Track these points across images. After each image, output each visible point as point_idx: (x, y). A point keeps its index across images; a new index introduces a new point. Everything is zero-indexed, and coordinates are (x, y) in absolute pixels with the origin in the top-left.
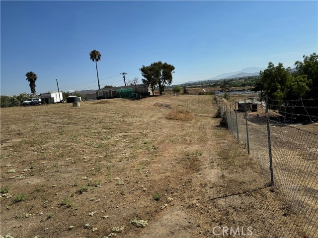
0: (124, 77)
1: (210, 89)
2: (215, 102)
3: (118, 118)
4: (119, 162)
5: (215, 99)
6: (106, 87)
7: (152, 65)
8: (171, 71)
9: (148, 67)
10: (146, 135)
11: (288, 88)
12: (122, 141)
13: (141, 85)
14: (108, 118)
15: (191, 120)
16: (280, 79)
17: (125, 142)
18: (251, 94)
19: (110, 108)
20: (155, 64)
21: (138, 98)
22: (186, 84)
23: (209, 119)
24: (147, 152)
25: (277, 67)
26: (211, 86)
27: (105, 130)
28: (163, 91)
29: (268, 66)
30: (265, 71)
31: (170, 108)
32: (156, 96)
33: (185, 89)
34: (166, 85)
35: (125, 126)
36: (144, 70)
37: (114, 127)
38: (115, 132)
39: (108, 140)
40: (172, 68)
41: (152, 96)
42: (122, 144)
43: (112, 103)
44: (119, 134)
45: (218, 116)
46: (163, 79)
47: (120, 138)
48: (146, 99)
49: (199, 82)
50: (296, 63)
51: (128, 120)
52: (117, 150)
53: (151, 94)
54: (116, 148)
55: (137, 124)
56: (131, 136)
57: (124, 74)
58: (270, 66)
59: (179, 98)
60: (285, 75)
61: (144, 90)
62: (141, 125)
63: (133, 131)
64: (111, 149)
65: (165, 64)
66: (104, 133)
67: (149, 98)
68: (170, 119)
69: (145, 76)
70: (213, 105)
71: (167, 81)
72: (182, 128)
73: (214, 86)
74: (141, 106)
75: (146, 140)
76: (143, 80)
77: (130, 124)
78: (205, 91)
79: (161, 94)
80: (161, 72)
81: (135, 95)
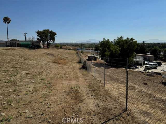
0: (25, 35)
1: (74, 47)
2: (77, 54)
3: (21, 60)
4: (25, 95)
5: (77, 53)
6: (13, 40)
7: (43, 30)
8: (55, 35)
9: (41, 32)
10: (41, 73)
11: (111, 51)
12: (25, 77)
13: (36, 41)
14: (14, 60)
15: (67, 64)
16: (108, 46)
17: (28, 78)
18: (93, 52)
19: (16, 53)
20: (45, 30)
21: (34, 49)
22: (61, 43)
23: (76, 64)
24: (45, 86)
25: (107, 41)
26: (74, 46)
27: (12, 69)
28: (49, 46)
29: (103, 39)
30: (102, 42)
31: (54, 56)
32: (45, 48)
33: (61, 46)
34: (51, 43)
35: (26, 66)
36: (38, 33)
37: (19, 67)
38: (19, 70)
39: (15, 77)
40: (55, 34)
41: (42, 48)
42: (25, 80)
43: (16, 50)
44: (23, 72)
45: (80, 62)
46: (49, 39)
47: (24, 75)
48: (39, 49)
49: (68, 43)
50: (114, 40)
51: (29, 62)
52: (22, 85)
53: (42, 47)
54: (22, 83)
55: (35, 65)
56: (31, 74)
57: (25, 33)
58: (104, 40)
59: (59, 51)
60: (110, 45)
61: (37, 44)
62: (37, 66)
63: (32, 70)
64: (18, 83)
65: (52, 31)
66: (12, 71)
67: (40, 49)
68: (55, 63)
69: (39, 36)
70: (76, 56)
71: (52, 41)
72: (62, 68)
73: (75, 46)
74: (36, 53)
75: (42, 77)
76: (37, 38)
77: (30, 65)
78: (71, 48)
79: (48, 47)
80: (49, 35)
81: (32, 47)
